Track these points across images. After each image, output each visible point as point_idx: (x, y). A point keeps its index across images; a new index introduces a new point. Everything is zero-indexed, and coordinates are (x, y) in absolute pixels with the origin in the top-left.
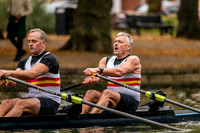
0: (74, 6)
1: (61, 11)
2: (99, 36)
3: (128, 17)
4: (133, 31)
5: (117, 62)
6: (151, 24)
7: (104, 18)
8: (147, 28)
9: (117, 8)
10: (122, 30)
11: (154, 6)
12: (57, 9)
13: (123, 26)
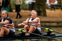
0: (35, 2)
1: (30, 3)
2: (42, 11)
3: (51, 5)
4: (53, 9)
5: (32, 20)
6: (58, 7)
7: (44, 5)
8: (57, 8)
9: (48, 2)
10: (50, 9)
11: (59, 2)
12: (29, 2)
13: (50, 8)
